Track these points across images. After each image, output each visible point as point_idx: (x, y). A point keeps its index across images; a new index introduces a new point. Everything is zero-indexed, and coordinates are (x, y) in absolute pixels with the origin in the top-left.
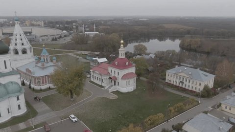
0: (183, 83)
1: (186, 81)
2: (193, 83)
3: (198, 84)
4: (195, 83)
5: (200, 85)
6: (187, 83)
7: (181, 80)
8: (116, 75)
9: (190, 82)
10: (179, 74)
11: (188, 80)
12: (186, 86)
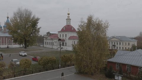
0: (115, 46)
1: (117, 44)
2: (123, 45)
3: (127, 44)
4: (124, 44)
5: (129, 44)
6: (118, 46)
7: (113, 44)
8: (64, 38)
9: (120, 44)
10: (111, 40)
11: (119, 43)
12: (117, 48)
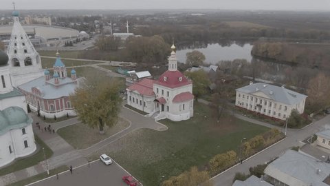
0: (261, 107)
1: (266, 104)
2: (275, 107)
3: (283, 108)
4: (278, 107)
5: (286, 109)
6: (267, 107)
7: (258, 103)
8: (165, 96)
9: (271, 105)
10: (255, 94)
11: (268, 103)
12: (265, 111)
